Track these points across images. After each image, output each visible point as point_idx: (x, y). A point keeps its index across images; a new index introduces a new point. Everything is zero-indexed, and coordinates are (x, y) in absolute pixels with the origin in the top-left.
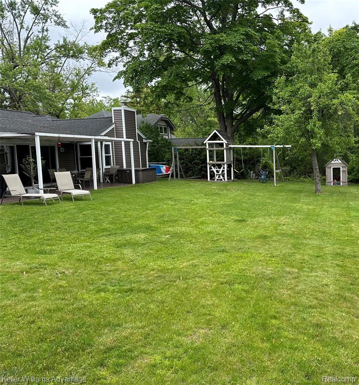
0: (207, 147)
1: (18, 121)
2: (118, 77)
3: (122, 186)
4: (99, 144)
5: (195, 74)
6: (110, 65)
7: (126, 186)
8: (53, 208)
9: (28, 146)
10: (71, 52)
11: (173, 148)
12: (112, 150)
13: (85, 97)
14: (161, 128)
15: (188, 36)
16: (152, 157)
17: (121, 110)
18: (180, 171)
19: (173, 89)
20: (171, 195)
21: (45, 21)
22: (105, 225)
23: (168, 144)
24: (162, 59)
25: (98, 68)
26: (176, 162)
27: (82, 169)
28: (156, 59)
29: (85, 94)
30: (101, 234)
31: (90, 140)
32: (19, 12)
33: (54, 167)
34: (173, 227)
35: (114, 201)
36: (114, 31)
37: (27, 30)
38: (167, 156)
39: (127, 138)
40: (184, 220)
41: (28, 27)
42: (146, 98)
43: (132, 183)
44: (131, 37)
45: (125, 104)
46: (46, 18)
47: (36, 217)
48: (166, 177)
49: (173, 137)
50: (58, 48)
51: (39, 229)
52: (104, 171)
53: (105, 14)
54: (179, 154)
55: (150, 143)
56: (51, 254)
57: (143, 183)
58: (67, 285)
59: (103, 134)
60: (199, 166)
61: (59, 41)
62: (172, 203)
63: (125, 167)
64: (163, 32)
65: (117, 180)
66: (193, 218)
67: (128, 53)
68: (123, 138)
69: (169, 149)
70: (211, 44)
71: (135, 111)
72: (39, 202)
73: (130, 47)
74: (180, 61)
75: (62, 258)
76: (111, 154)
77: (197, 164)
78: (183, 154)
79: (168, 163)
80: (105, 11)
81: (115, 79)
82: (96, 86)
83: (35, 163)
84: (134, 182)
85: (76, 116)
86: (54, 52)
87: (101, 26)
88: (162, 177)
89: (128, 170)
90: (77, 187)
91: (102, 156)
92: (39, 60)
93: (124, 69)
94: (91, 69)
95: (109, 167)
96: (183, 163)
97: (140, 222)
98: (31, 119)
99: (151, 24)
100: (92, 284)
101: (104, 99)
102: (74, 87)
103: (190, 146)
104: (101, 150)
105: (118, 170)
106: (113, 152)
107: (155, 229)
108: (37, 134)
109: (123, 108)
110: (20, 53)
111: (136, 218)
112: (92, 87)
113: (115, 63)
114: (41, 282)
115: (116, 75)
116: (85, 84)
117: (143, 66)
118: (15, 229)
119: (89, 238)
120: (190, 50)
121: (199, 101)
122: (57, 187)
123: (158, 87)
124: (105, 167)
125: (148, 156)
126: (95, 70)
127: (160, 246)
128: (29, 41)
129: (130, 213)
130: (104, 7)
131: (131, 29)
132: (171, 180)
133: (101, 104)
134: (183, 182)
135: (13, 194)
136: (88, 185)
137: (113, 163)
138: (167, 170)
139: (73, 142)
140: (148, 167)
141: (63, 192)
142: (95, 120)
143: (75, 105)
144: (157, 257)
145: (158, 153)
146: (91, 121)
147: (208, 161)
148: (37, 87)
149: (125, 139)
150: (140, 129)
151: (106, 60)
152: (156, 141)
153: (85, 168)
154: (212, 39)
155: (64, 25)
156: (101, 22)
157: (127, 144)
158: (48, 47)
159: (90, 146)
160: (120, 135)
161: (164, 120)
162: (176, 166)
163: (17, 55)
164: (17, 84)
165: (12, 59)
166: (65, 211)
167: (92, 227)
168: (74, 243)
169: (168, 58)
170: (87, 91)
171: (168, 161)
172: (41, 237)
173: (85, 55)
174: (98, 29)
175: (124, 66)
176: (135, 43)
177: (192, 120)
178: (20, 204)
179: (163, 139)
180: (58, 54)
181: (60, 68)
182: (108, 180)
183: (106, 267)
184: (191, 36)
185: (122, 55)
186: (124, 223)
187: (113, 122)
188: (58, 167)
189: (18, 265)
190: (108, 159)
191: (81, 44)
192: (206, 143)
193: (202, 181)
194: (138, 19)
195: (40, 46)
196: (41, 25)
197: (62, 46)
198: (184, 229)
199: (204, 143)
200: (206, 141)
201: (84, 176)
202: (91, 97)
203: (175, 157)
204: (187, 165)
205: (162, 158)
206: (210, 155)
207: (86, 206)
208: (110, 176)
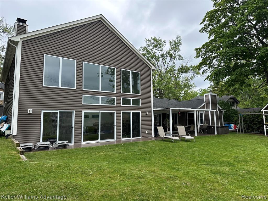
0: (264, 113)
1: (162, 103)
2: (207, 78)
3: (210, 135)
4: (197, 112)
5: (253, 71)
6: (203, 74)
7: (212, 135)
8: (177, 145)
9: (166, 114)
10: (185, 70)
11: (239, 114)
12: (204, 116)
13: (189, 90)
14: (231, 103)
15: (248, 51)
16: (225, 120)
17: (209, 95)
18: (244, 128)
19: (238, 81)
20: (240, 144)
21: (174, 59)
22: (204, 158)
23: (236, 112)
24: (232, 66)
25: (196, 76)
26: (241, 123)
27: (189, 125)
28: (228, 67)
29: (189, 89)
30: (202, 164)
31: (193, 111)
32: (165, 58)
33: (176, 124)
34: (246, 166)
35: (207, 144)
36: (206, 56)
37: (167, 64)
38: (235, 119)
39: (212, 109)
40: (253, 162)
41: (168, 63)
42: (222, 87)
43: (215, 134)
44: (214, 58)
45: (211, 91)
46: (174, 58)
47: (170, 148)
48: (234, 131)
49: (238, 108)
50: (179, 69)
51: (172, 155)
52: (200, 126)
53: (201, 50)
54: (243, 118)
55: (224, 111)
56: (179, 171)
57: (221, 134)
58: (189, 193)
59: (199, 107)
60: (257, 125)
61: (180, 67)
62: (242, 149)
63: (211, 125)
64: (232, 52)
65: (206, 132)
66: (260, 162)
67: (212, 66)
68: (210, 109)
69: (236, 115)
70: (264, 53)
71: (216, 94)
72: (170, 141)
73: (214, 63)
74: (243, 65)
75: (184, 174)
76: (203, 118)
77: (256, 124)
78: (245, 118)
79: (236, 123)
80: (202, 48)
81: (205, 80)
82: (194, 84)
83: (169, 121)
84: (216, 133)
85: (185, 99)
86: (177, 72)
87: (200, 55)
88: (233, 131)
89: (213, 127)
90: (187, 135)
91: (199, 119)
92: (171, 76)
93: (210, 74)
94: (193, 77)
95: (202, 124)
96: (246, 123)
97: (224, 159)
98: (167, 101)
99: (225, 50)
100: (203, 196)
101: (199, 90)
102: (185, 86)
103: (251, 113)
104: (199, 116)
105: (207, 126)
106: (204, 117)
107: (234, 165)
108: (171, 108)
109: (210, 94)
110: (164, 74)
111: (221, 156)
112: (193, 85)
113: (205, 72)
114: (176, 187)
115: (206, 77)
116: (190, 84)
117: (221, 71)
118: (162, 154)
119: (196, 165)
120: (249, 58)
121: (254, 86)
122: (178, 134)
123: (229, 81)
124: (200, 124)
125: (224, 119)
126: (195, 77)
127: (240, 178)
128: (168, 69)
129: (217, 152)
130: (201, 47)
131: (214, 54)
132: (238, 134)
133: (196, 92)
134: (247, 135)
135: (161, 135)
136: (192, 133)
137: (205, 122)
138: (235, 127)
139: (185, 112)
140: (223, 125)
141: (181, 137)
142: (195, 100)
143: (185, 94)
144: (240, 186)
145: (229, 117)
146: (194, 101)
147: (264, 123)
148: (170, 87)
149: (211, 110)
150: (219, 104)
151: (201, 72)
152: (228, 111)
153: (190, 125)
154: (265, 50)
155: (182, 59)
156: (200, 53)
157: (212, 113)
158: (175, 70)
159: (193, 114)
160: (208, 108)
161: (233, 99)
162: (241, 125)
163: (163, 75)
164: (162, 87)
165: (161, 77)
166: (183, 147)
167: (197, 158)
168: (189, 166)
169: (236, 64)
170: (191, 87)
171: (236, 122)
172: (173, 160)
173: (190, 71)
174: (197, 57)
175: (210, 73)
176: (216, 60)
177: (250, 97)
178: (163, 140)
179: (232, 109)
180: (179, 72)
181: (179, 78)
182: (202, 131)
183: (209, 186)
184: (250, 51)
185: (209, 68)
186: (214, 158)
187: (205, 101)
188: (178, 124)
189: (165, 174)
190: (202, 120)
191: (189, 66)
192: (262, 111)
193: (260, 135)
194: (219, 48)
195: (172, 70)
196: (173, 61)
197: (181, 68)
198: (254, 168)
199: (261, 111)
200: (263, 110)
201: (190, 129)
202: (192, 89)
203: (241, 120)
204: (248, 124)
205: (232, 120)
206: (265, 118)
207: (193, 145)
208: (202, 129)
